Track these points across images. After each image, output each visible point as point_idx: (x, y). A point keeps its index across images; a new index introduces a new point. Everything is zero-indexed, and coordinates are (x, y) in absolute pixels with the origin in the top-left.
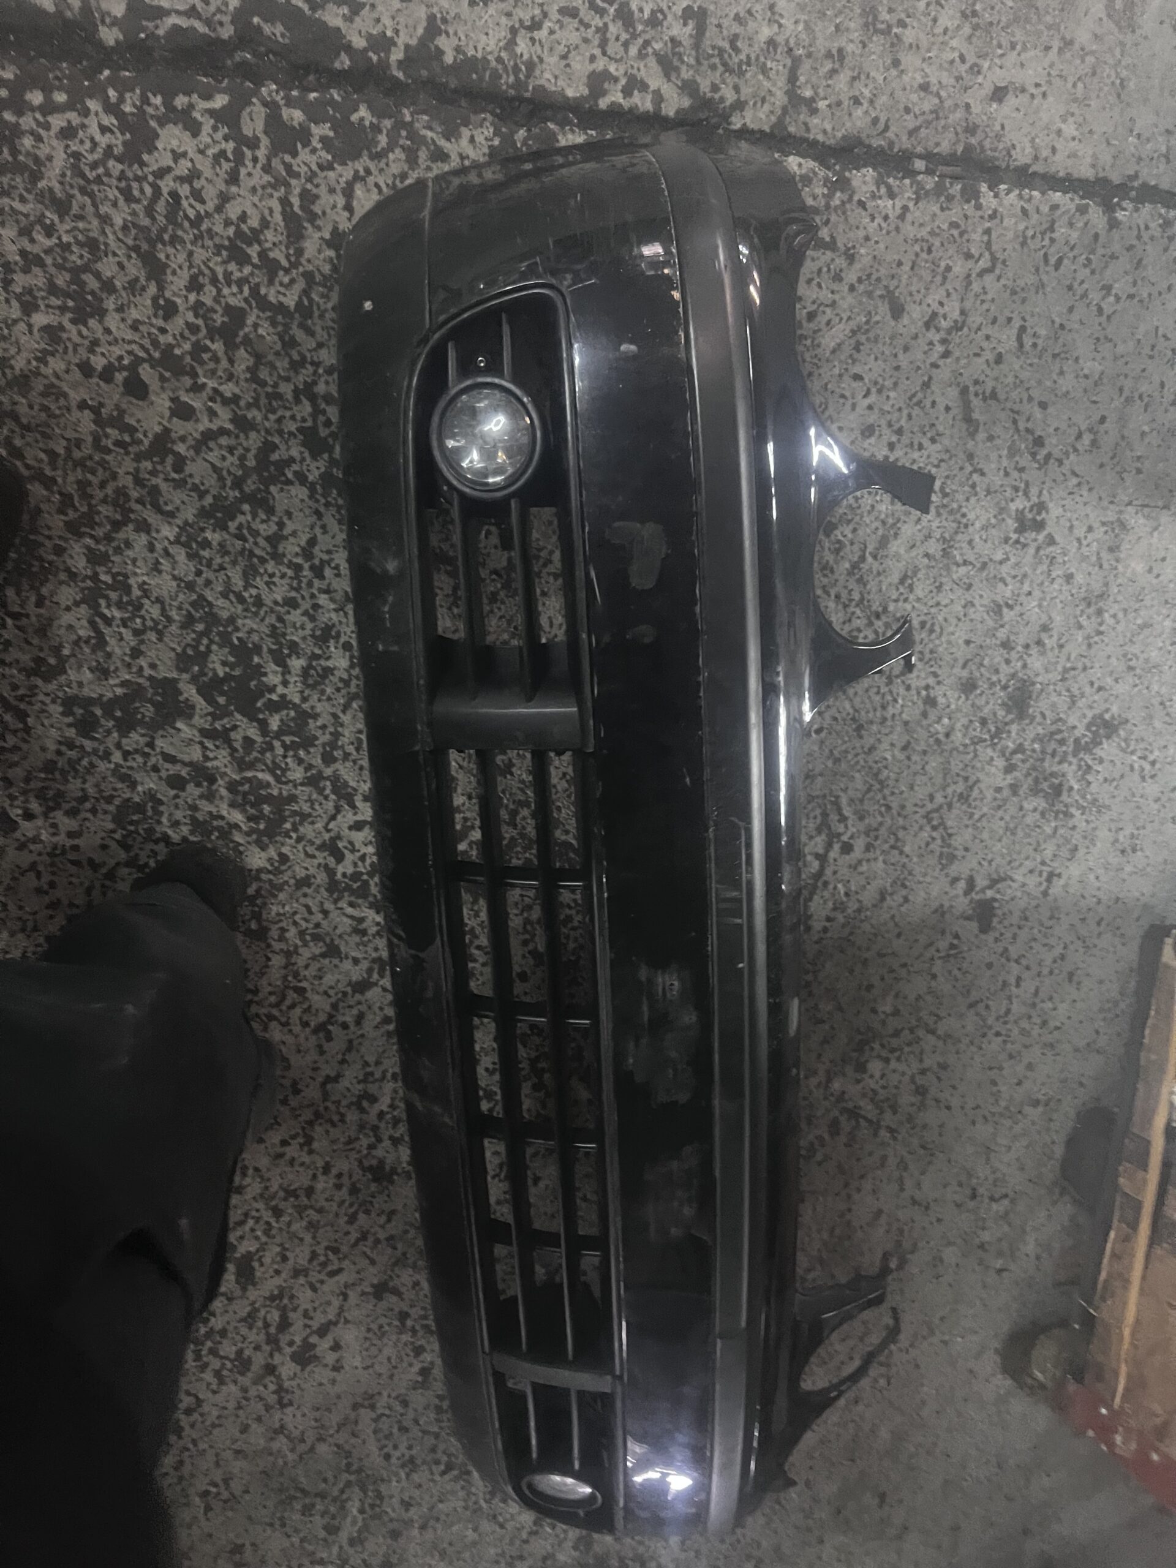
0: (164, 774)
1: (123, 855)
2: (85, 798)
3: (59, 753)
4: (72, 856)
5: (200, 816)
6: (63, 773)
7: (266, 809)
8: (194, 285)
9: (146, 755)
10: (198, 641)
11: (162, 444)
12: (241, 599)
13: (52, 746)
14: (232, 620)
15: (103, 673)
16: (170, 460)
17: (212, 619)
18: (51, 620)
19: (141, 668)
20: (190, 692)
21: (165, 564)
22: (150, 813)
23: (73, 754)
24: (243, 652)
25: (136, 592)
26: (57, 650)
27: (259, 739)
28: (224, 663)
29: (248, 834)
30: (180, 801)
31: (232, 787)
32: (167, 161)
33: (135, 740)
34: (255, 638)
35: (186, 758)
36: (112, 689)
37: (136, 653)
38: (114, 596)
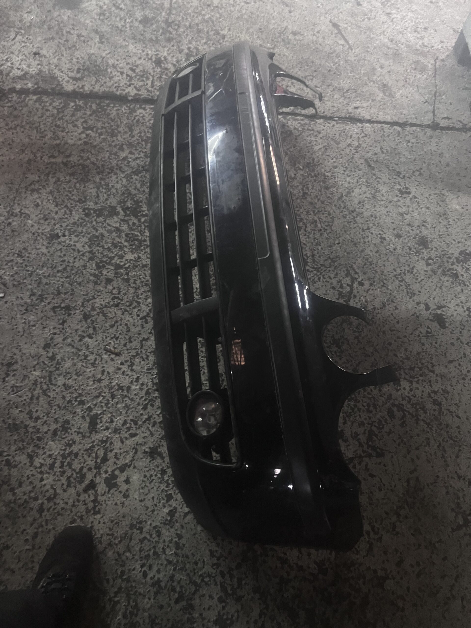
0: (107, 229)
1: (88, 249)
2: (82, 232)
3: (78, 220)
4: (73, 247)
5: (115, 242)
6: (78, 225)
7: (136, 243)
8: (140, 133)
9: (103, 224)
10: (125, 198)
11: (125, 159)
12: (139, 190)
13: (77, 218)
14: (135, 194)
15: (96, 203)
16: (126, 162)
17: (130, 194)
18: (86, 191)
19: (107, 204)
20: (119, 209)
21: (120, 182)
22: (100, 238)
23: (82, 221)
24: (137, 202)
25: (110, 187)
26: (85, 198)
27: (137, 223)
28: (131, 204)
29: (129, 249)
30: (110, 237)
31: (127, 235)
32: (138, 114)
33: (101, 219)
34: (141, 199)
35: (114, 226)
36: (98, 207)
37: (107, 200)
38: (104, 187)
